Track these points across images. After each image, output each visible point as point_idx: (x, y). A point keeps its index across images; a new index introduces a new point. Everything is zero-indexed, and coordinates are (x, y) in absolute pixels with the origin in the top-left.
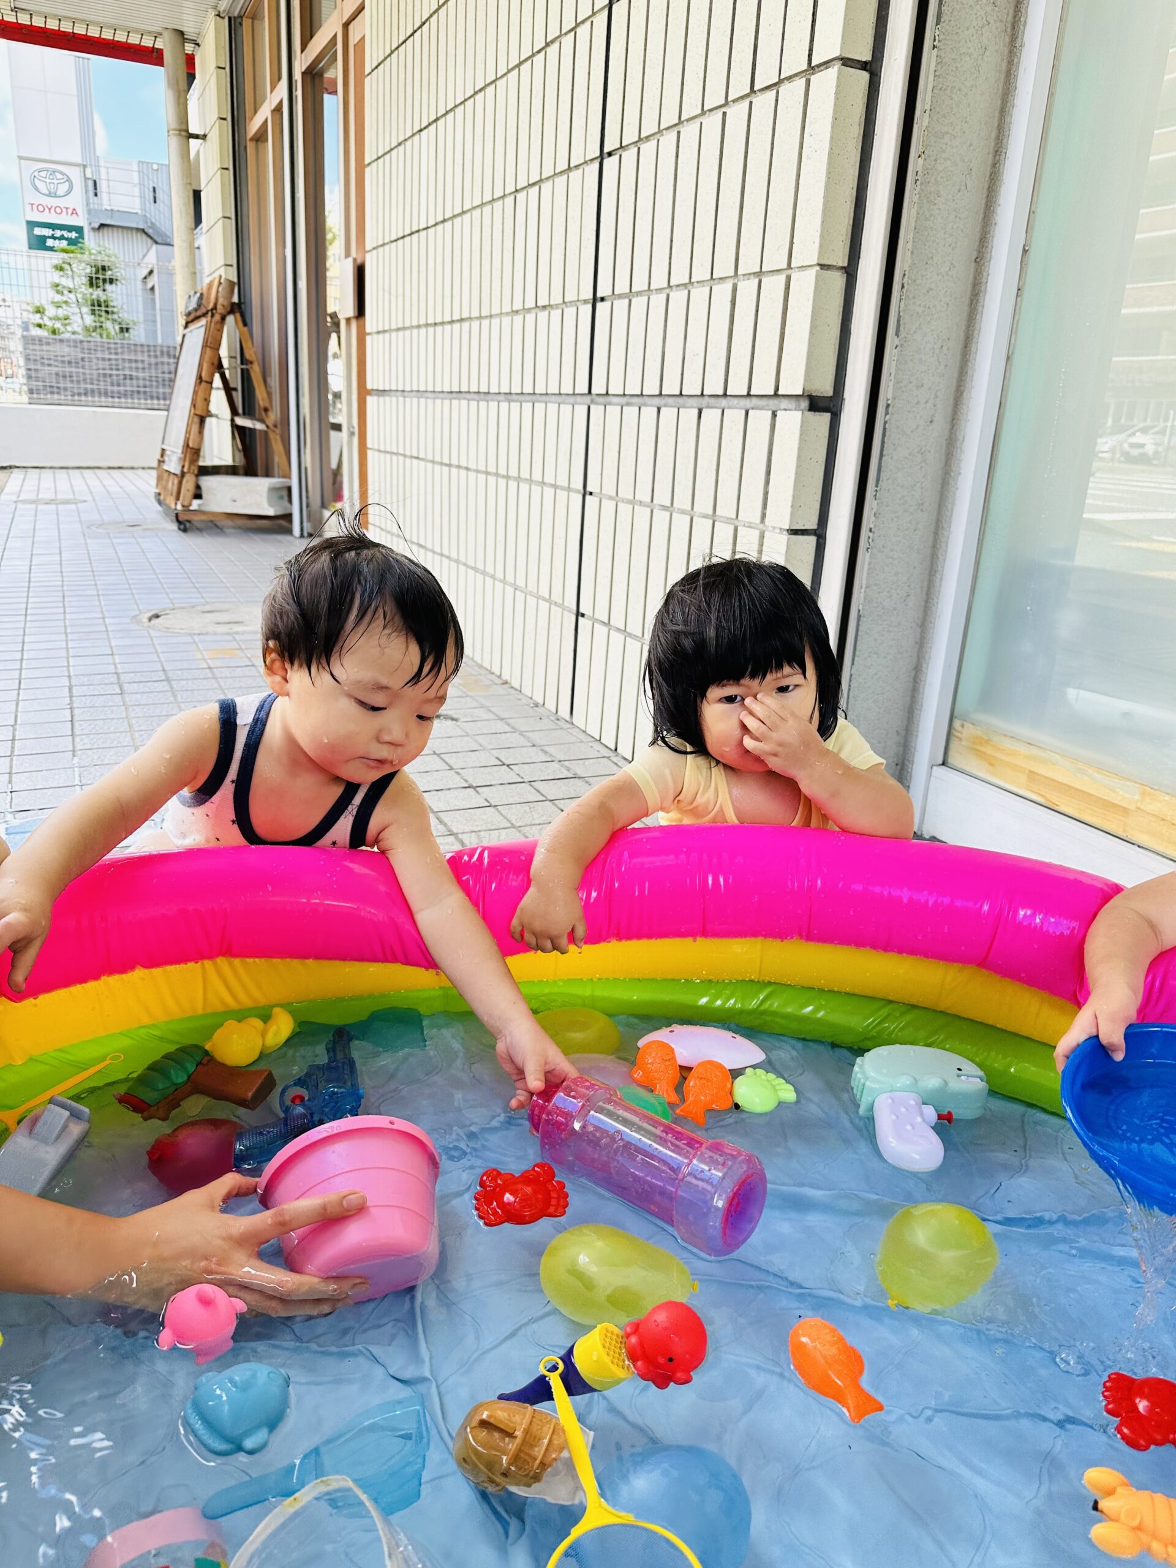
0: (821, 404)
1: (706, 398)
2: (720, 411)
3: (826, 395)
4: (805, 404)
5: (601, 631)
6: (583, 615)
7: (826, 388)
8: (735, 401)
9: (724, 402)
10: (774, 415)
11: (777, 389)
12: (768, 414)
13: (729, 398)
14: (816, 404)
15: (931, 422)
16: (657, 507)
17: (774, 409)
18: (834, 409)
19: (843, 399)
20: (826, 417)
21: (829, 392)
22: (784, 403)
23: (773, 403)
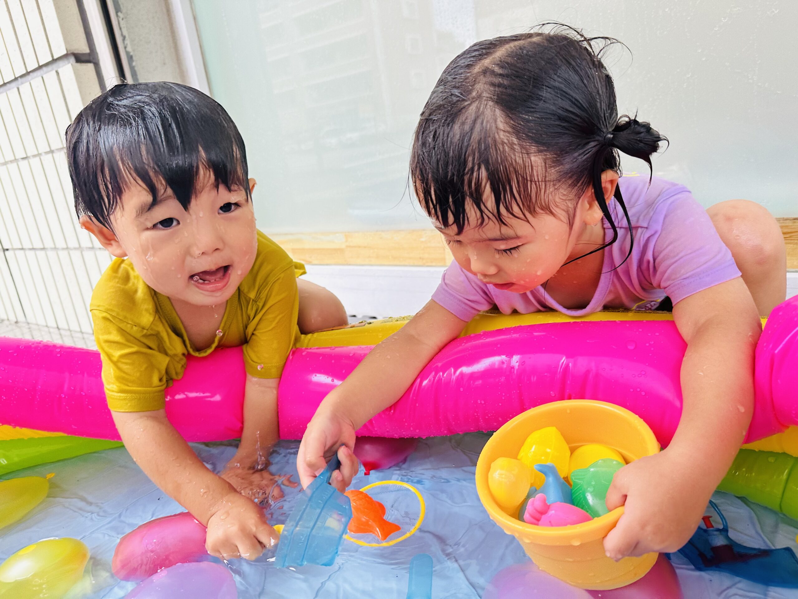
0: (84, 58)
1: (19, 79)
2: (28, 83)
3: (84, 52)
4: (72, 60)
5: (20, 253)
6: (7, 250)
7: (84, 49)
8: (35, 74)
9: (29, 77)
10: (57, 73)
11: (52, 56)
12: (54, 73)
13: (31, 74)
14: (79, 58)
15: (164, 64)
16: (20, 160)
17: (56, 69)
18: (94, 61)
19: (97, 54)
20: (91, 66)
21: (87, 51)
22: (60, 63)
23: (55, 66)
